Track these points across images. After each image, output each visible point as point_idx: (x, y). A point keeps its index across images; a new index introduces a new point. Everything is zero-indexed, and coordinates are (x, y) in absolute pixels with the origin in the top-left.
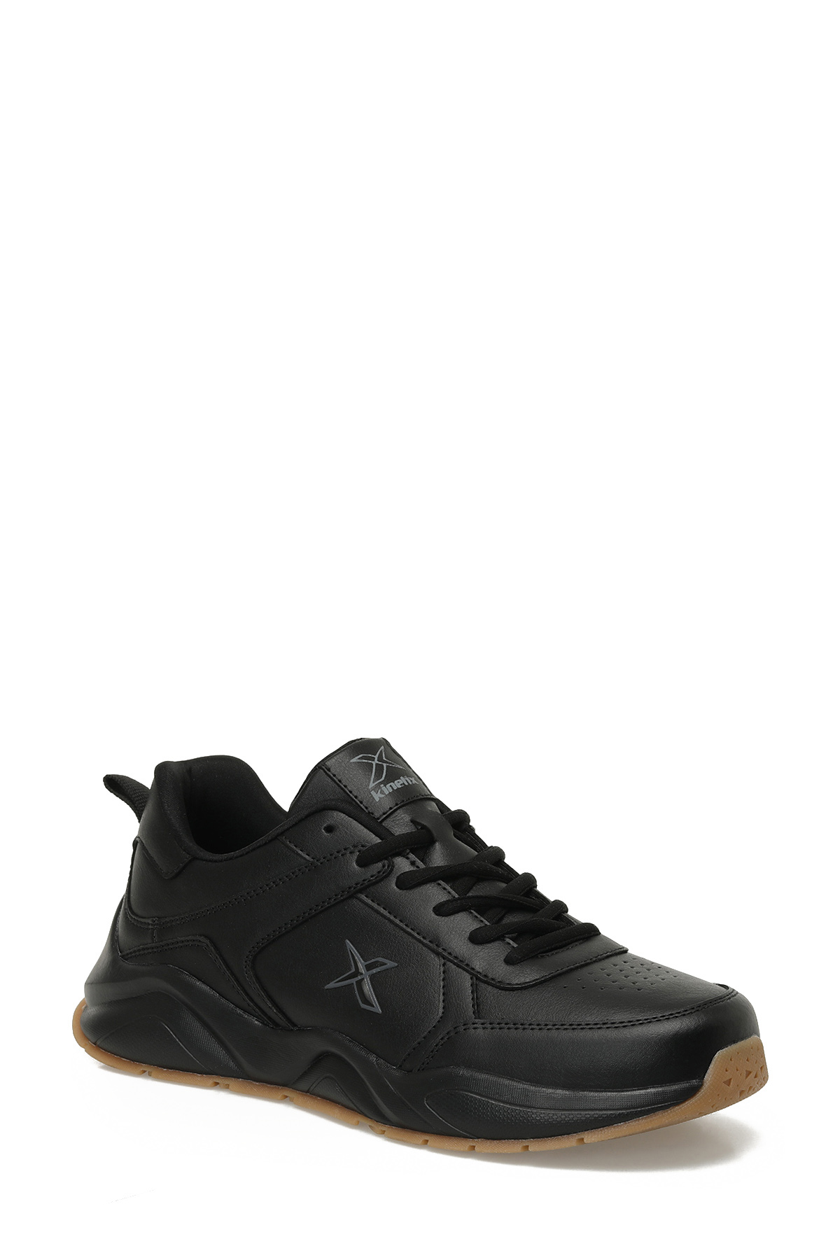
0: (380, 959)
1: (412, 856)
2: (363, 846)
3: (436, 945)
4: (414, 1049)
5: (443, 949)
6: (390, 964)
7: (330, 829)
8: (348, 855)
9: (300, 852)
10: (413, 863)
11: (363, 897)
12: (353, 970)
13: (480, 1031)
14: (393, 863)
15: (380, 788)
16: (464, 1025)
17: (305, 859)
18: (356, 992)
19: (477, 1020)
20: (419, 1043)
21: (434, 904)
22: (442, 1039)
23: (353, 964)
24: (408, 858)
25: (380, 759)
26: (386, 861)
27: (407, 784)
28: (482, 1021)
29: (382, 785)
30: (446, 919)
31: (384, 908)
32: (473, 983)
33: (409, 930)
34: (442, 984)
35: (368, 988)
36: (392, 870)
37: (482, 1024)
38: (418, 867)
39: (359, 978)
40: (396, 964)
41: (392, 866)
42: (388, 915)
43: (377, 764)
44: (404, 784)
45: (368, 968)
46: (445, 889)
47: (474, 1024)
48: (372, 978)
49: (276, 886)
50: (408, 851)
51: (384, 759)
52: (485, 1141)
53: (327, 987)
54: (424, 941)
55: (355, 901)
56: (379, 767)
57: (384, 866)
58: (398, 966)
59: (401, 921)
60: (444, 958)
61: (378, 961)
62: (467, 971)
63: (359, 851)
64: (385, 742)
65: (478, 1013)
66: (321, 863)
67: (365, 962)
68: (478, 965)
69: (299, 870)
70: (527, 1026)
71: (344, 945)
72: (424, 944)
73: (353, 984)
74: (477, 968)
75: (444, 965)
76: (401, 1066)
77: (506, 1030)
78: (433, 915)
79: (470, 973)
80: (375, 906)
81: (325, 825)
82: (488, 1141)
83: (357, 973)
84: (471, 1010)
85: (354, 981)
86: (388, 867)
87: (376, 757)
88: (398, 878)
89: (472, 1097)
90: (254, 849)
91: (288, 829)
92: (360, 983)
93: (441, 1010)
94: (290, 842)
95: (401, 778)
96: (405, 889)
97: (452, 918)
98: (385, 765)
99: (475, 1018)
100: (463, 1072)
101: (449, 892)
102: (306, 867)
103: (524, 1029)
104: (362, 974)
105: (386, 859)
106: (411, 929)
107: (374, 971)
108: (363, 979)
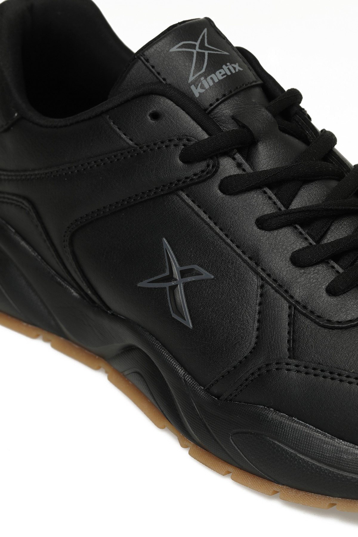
0: (197, 267)
1: (238, 156)
2: (188, 140)
3: (256, 263)
4: (223, 376)
5: (262, 269)
6: (207, 275)
7: (155, 116)
8: (172, 147)
9: (124, 136)
10: (239, 165)
11: (184, 195)
12: (167, 273)
13: (293, 374)
14: (218, 163)
15: (200, 81)
16: (277, 363)
17: (127, 143)
18: (168, 298)
19: (290, 361)
20: (229, 372)
21: (258, 214)
22: (253, 374)
23: (168, 266)
24: (234, 159)
25: (202, 46)
26: (211, 161)
27: (229, 73)
28: (295, 362)
29: (202, 78)
30: (267, 234)
31: (204, 211)
32: (291, 313)
33: (229, 241)
34: (258, 308)
35: (181, 296)
36: (216, 171)
37: (297, 366)
38: (244, 170)
39: (173, 283)
40: (213, 277)
41: (216, 167)
42: (208, 220)
43: (198, 52)
44: (226, 74)
45: (183, 274)
46: (270, 198)
47: (287, 364)
48: (186, 286)
49: (98, 165)
50: (235, 150)
51: (206, 45)
52: (290, 489)
53: (140, 285)
54: (243, 256)
55: (175, 197)
56: (201, 56)
57: (208, 166)
58: (213, 279)
59: (221, 229)
60: (262, 279)
61: (192, 269)
62: (286, 299)
63: (184, 145)
64: (208, 23)
65: (293, 352)
66: (144, 151)
67: (181, 266)
68: (298, 293)
69: (122, 154)
70: (344, 378)
71: (161, 242)
72: (243, 260)
73: (165, 288)
74: (297, 297)
75: (262, 287)
76: (208, 389)
77: (321, 379)
78: (255, 228)
79: (289, 302)
80: (196, 208)
81: (151, 111)
82: (294, 490)
83: (170, 278)
84: (285, 345)
85: (167, 285)
86: (213, 167)
87: (198, 44)
88: (222, 181)
89: (280, 446)
90: (77, 122)
91: (112, 108)
92: (173, 288)
93: (254, 340)
94: (114, 123)
95: (224, 66)
96: (228, 195)
97: (275, 232)
98: (206, 52)
99: (289, 357)
100: (273, 415)
101: (275, 203)
102: (128, 152)
103: (341, 381)
104: (176, 280)
105: (211, 158)
106: (231, 240)
107: (189, 279)
108: (177, 285)
